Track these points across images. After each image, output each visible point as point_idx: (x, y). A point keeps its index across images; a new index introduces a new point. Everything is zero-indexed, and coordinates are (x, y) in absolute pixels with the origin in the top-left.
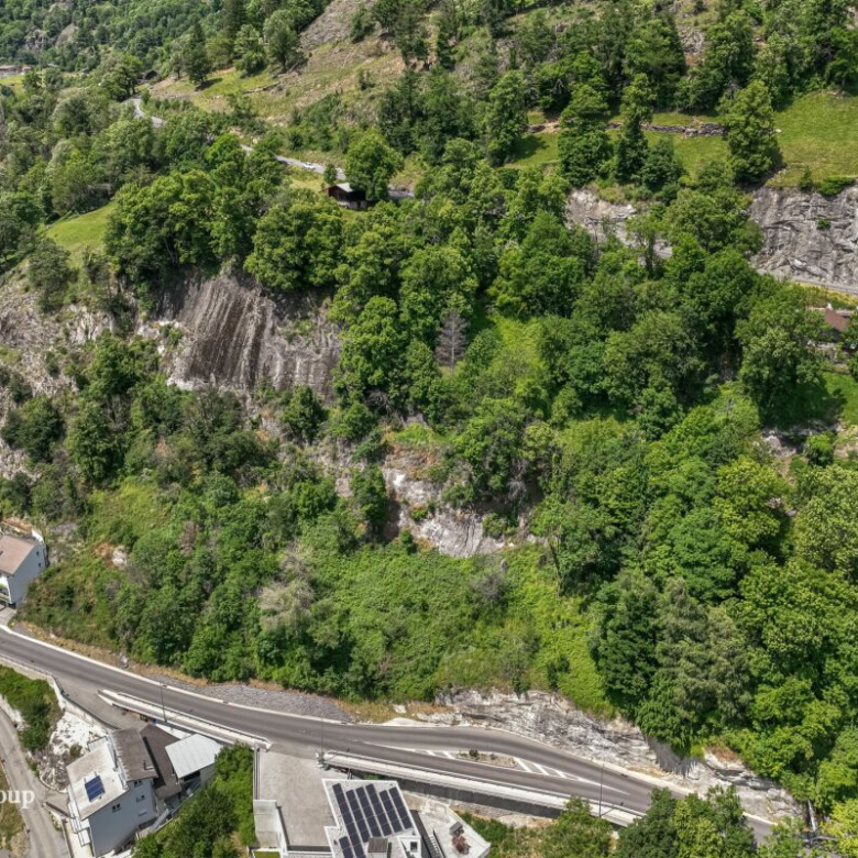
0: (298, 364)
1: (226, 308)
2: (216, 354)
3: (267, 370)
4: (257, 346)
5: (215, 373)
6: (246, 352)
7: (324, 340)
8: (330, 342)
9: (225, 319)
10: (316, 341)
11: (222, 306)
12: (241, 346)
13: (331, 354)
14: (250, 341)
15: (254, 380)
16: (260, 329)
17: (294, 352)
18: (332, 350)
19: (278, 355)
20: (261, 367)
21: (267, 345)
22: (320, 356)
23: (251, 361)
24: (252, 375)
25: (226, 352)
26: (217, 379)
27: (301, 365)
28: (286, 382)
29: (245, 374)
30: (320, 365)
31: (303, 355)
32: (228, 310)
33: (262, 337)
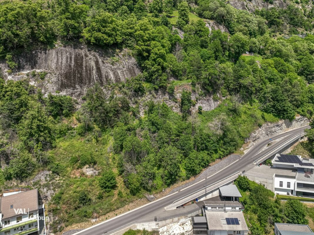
0: (119, 72)
1: (71, 58)
2: (75, 76)
3: (107, 77)
4: (99, 69)
5: (78, 84)
6: (94, 72)
7: (124, 63)
8: (127, 63)
9: (73, 62)
10: (122, 64)
11: (67, 58)
12: (90, 70)
13: (129, 68)
14: (95, 67)
15: (102, 82)
16: (97, 63)
17: (116, 68)
18: (128, 66)
19: (109, 71)
20: (104, 76)
21: (103, 68)
22: (125, 69)
23: (98, 75)
24: (101, 80)
25: (81, 74)
26: (81, 87)
27: (120, 73)
28: (118, 80)
29: (97, 80)
30: (127, 72)
31: (120, 69)
32: (73, 59)
33: (99, 65)
